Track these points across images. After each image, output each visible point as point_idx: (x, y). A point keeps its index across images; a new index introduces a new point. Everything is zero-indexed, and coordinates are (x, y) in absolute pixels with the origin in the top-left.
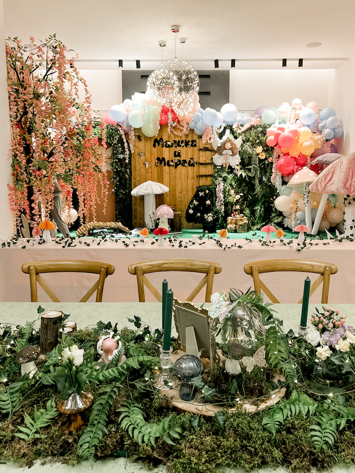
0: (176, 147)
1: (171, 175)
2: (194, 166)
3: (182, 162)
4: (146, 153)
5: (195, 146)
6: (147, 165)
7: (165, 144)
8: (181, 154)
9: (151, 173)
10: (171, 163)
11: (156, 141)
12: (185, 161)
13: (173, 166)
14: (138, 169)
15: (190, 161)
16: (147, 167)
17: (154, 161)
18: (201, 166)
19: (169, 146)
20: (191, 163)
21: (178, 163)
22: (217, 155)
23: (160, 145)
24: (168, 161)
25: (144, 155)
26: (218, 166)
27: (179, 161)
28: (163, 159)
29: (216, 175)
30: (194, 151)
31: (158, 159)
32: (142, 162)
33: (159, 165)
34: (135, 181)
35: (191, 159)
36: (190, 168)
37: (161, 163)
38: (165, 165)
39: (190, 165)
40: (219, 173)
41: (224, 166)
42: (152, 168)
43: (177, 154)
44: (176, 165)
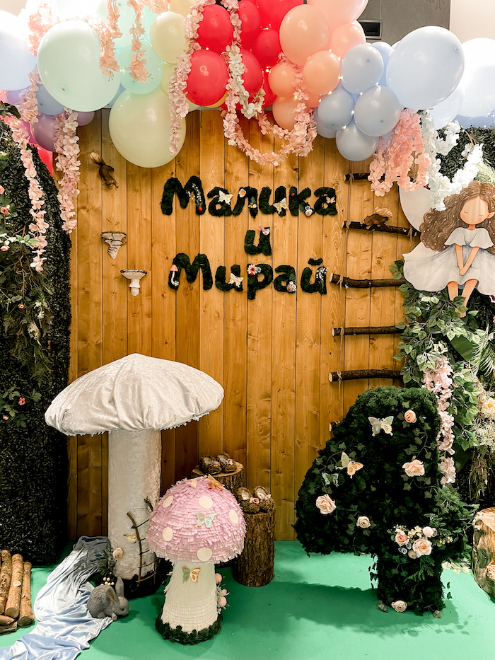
0: (253, 213)
1: (231, 325)
2: (324, 292)
3: (275, 275)
4: (133, 237)
5: (332, 210)
6: (135, 285)
7: (208, 202)
8: (275, 243)
9: (150, 315)
10: (233, 279)
11: (172, 185)
12: (287, 271)
13: (240, 290)
14: (96, 297)
15: (307, 274)
16: (135, 292)
17: (166, 267)
18: (353, 294)
19: (225, 211)
20: (312, 281)
21: (261, 278)
22: (421, 251)
23: (191, 206)
24: (221, 271)
25: (124, 242)
26: (427, 293)
27: (266, 269)
28: (202, 261)
29: (417, 329)
30: (324, 234)
31: (181, 260)
32: (114, 273)
33: (183, 283)
34: (82, 345)
35: (312, 262)
36: (307, 300)
37: (191, 278)
38: (207, 286)
39: (308, 288)
40: (431, 322)
41: (453, 294)
42: (157, 294)
43: (256, 243)
44: (253, 288)
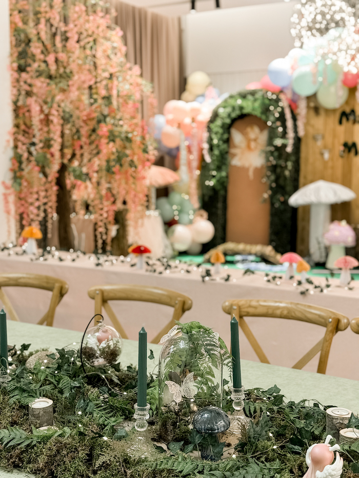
4: (326, 136)
9: (332, 168)
11: (343, 114)
14: (311, 161)
16: (325, 159)
17: (339, 148)
23: (351, 121)
25: (323, 137)
28: (354, 145)
31: (345, 145)
32: (318, 151)
33: (346, 155)
34: (304, 180)
37: (349, 151)
38: (356, 155)
42: (335, 160)
